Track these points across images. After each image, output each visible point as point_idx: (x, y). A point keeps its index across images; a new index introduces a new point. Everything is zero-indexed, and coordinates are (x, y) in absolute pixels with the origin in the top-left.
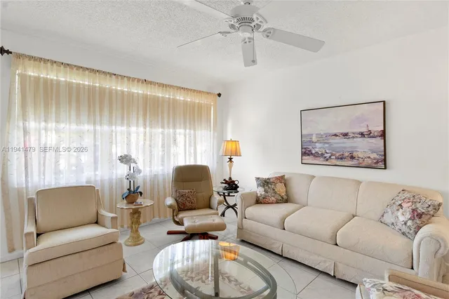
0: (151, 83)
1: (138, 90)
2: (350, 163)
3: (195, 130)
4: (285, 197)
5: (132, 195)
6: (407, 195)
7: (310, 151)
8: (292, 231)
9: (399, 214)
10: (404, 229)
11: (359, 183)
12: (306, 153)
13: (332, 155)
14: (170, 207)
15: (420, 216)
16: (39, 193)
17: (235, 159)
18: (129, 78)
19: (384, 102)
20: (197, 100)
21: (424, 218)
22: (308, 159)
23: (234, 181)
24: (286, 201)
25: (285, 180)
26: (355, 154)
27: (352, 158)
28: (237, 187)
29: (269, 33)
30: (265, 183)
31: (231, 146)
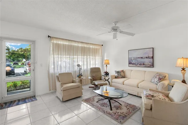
0: (83, 43)
1: (80, 45)
2: (143, 66)
3: (95, 57)
4: (124, 76)
5: (80, 76)
6: (158, 74)
7: (131, 63)
8: (126, 85)
9: (155, 79)
10: (157, 83)
11: (145, 71)
12: (130, 63)
13: (138, 64)
14: (90, 79)
15: (160, 79)
16: (59, 74)
17: (108, 65)
18: (78, 42)
19: (153, 48)
20: (96, 47)
21: (162, 80)
22: (131, 65)
23: (107, 72)
24: (124, 78)
25: (124, 71)
26: (145, 63)
27: (144, 64)
28: (108, 74)
29: (121, 32)
30: (118, 72)
31: (107, 61)
